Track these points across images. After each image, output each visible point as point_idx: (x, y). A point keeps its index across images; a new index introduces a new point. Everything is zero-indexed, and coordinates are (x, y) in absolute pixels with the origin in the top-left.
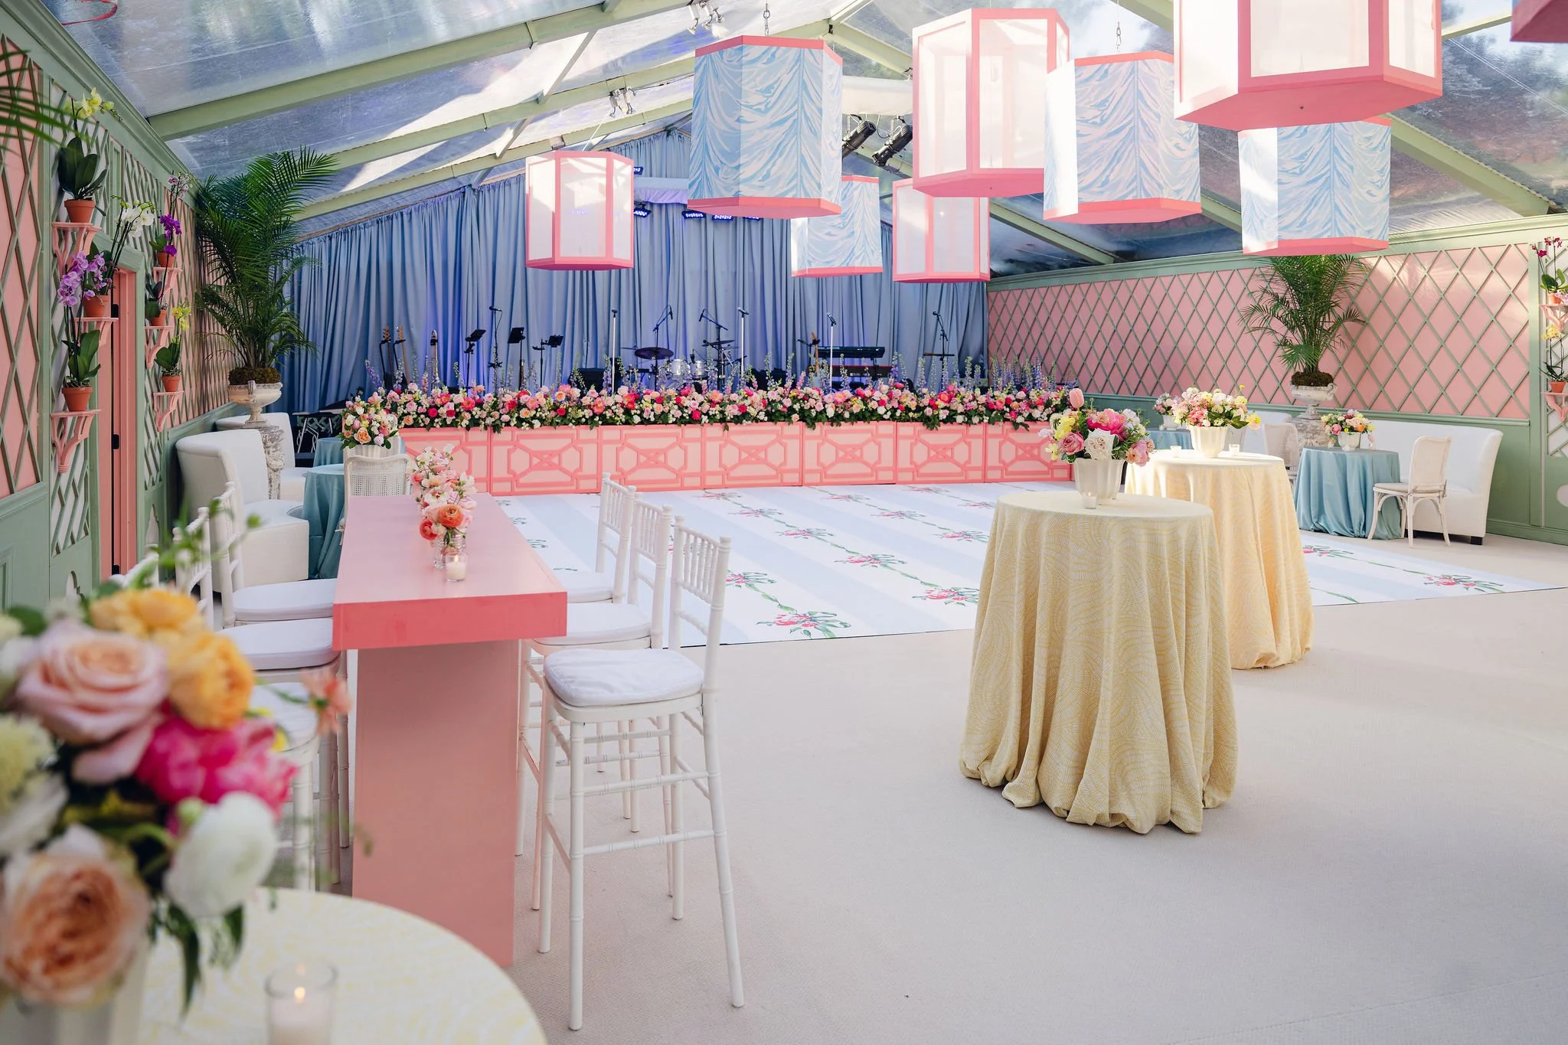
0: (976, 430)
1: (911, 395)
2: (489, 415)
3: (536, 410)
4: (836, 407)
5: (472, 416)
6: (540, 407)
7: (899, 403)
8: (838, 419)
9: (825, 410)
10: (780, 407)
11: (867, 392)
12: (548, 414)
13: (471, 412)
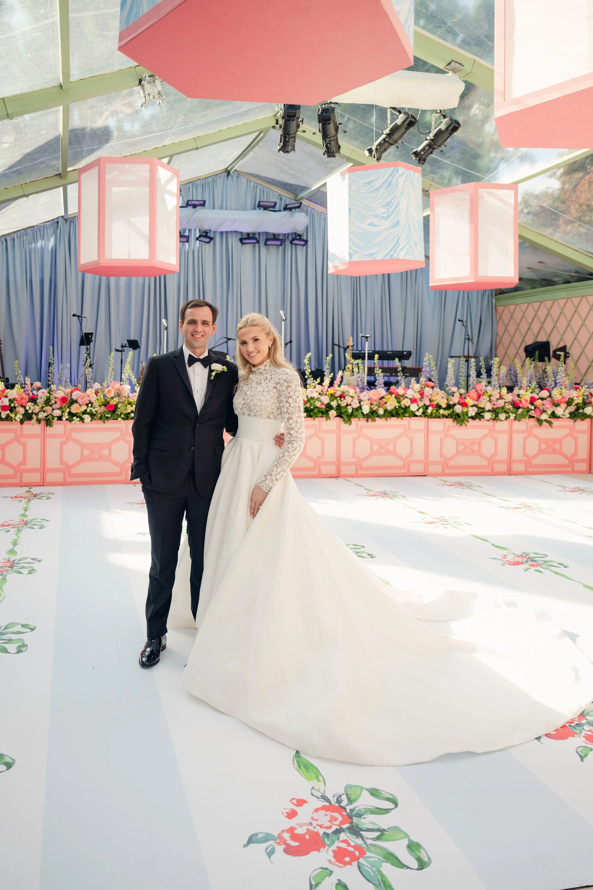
0: (502, 425)
1: (442, 393)
2: (42, 410)
3: (87, 405)
4: (371, 404)
5: (26, 410)
6: (91, 402)
7: (431, 401)
8: (373, 415)
9: (360, 407)
10: (318, 404)
11: (400, 391)
12: (98, 409)
13: (25, 407)
